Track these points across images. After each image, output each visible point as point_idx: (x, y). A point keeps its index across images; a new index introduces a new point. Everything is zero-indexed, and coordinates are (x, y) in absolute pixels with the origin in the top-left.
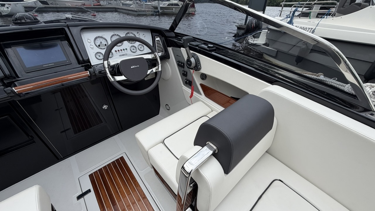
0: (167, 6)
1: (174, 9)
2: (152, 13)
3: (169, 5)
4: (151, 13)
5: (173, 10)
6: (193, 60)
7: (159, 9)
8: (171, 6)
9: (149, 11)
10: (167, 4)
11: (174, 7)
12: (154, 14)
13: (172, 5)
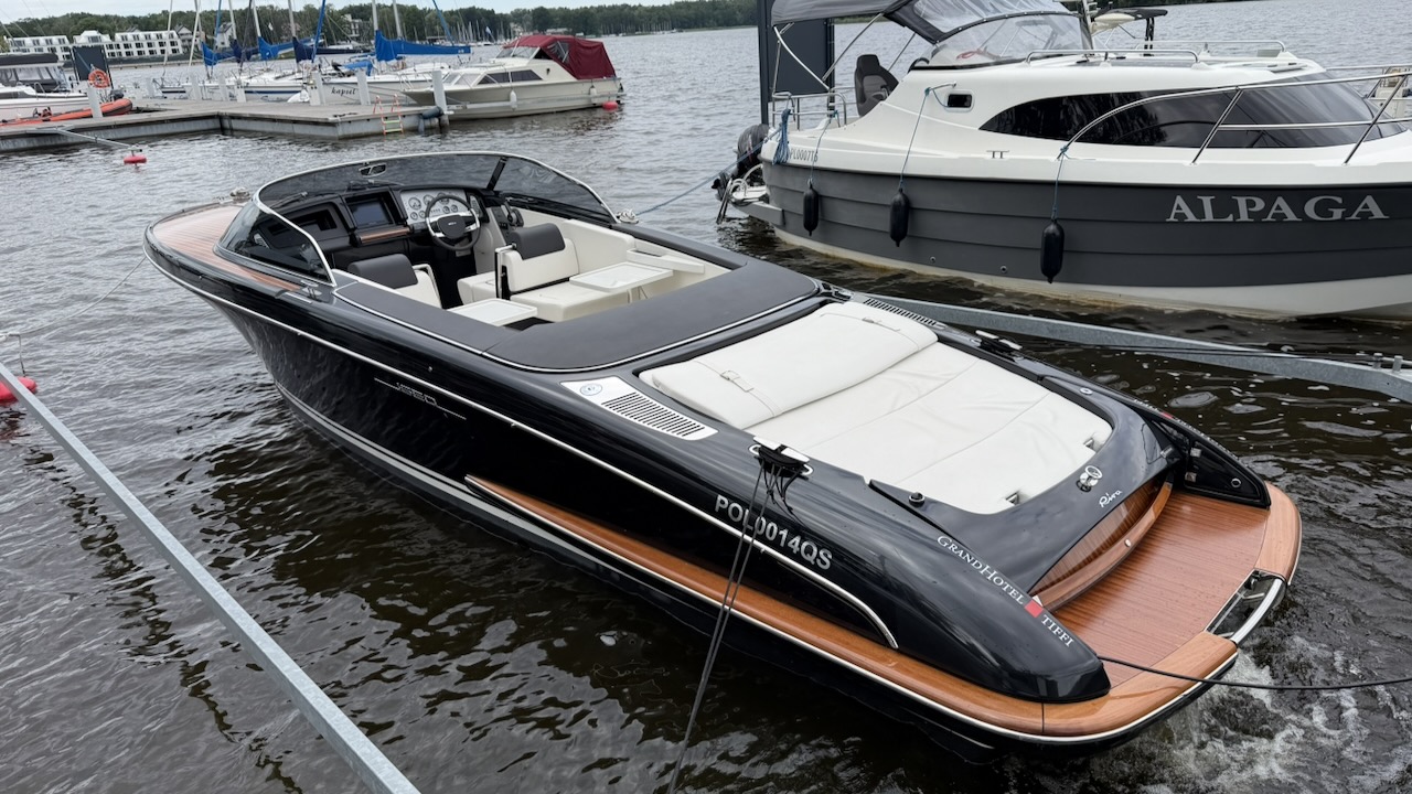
0: (481, 83)
1: (513, 93)
2: (409, 122)
3: (485, 81)
4: (401, 124)
5: (508, 100)
6: (513, 215)
7: (441, 102)
8: (497, 85)
9: (395, 117)
10: (479, 78)
11: (512, 88)
12: (421, 127)
13: (503, 77)
